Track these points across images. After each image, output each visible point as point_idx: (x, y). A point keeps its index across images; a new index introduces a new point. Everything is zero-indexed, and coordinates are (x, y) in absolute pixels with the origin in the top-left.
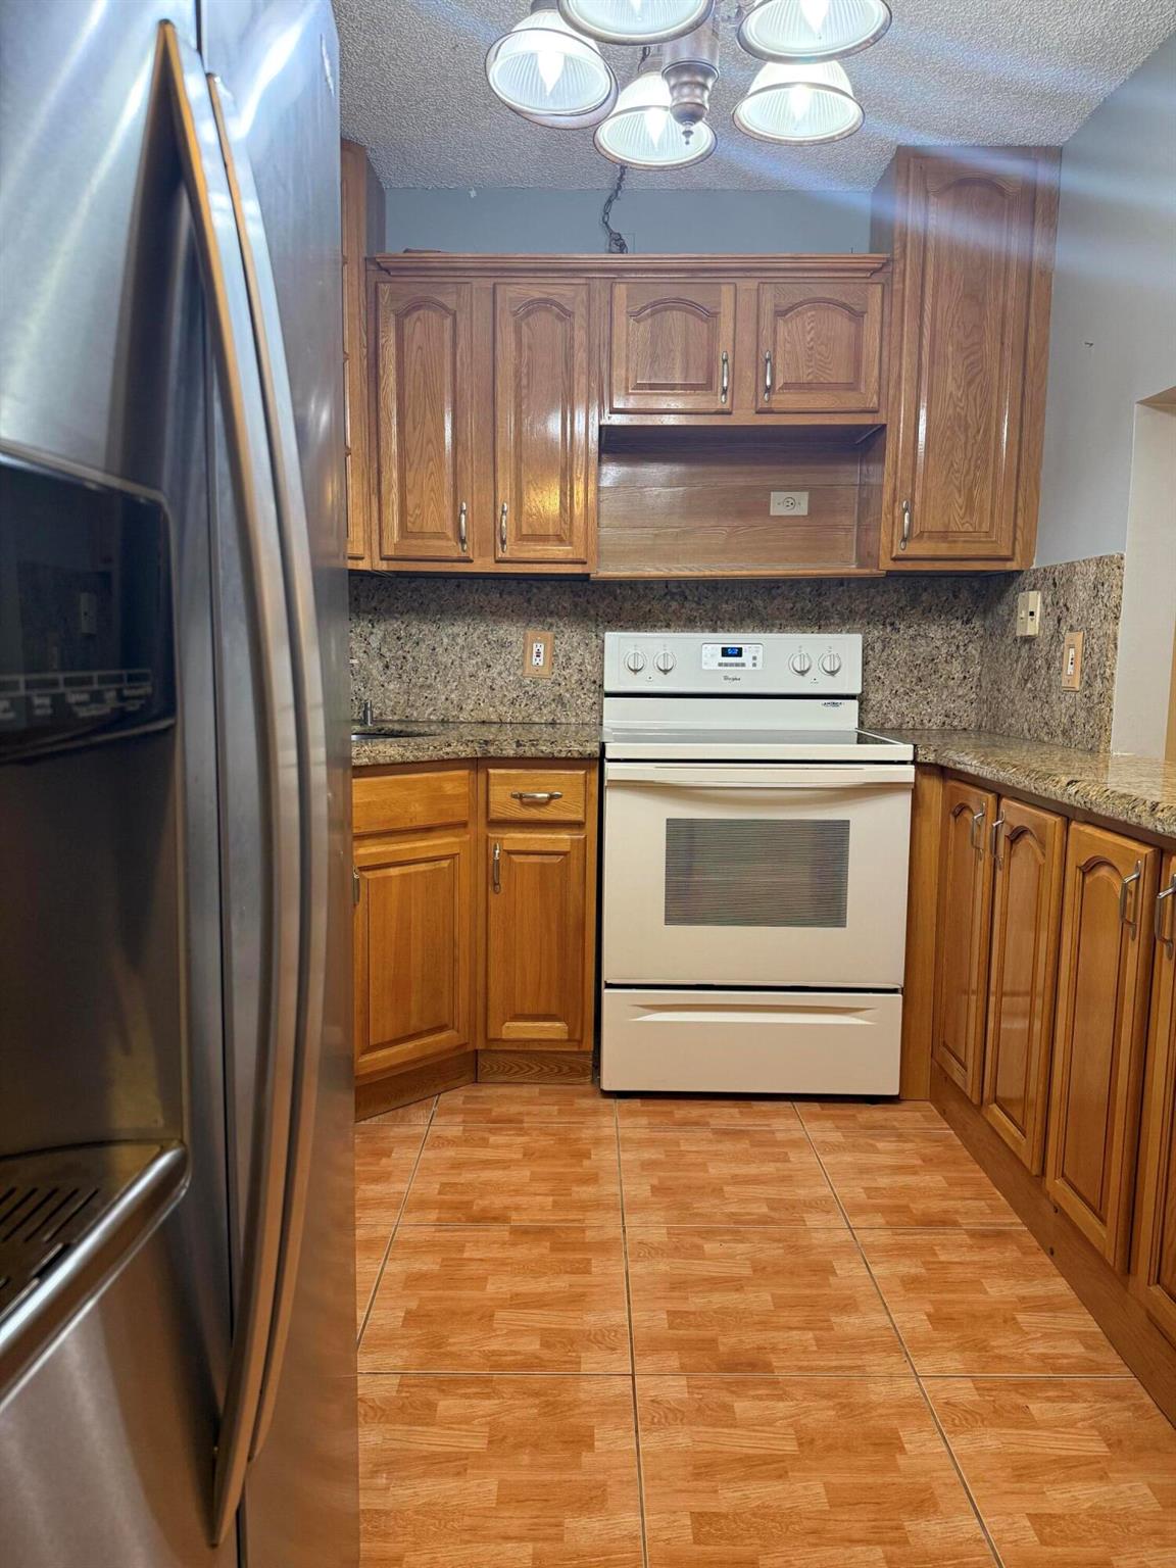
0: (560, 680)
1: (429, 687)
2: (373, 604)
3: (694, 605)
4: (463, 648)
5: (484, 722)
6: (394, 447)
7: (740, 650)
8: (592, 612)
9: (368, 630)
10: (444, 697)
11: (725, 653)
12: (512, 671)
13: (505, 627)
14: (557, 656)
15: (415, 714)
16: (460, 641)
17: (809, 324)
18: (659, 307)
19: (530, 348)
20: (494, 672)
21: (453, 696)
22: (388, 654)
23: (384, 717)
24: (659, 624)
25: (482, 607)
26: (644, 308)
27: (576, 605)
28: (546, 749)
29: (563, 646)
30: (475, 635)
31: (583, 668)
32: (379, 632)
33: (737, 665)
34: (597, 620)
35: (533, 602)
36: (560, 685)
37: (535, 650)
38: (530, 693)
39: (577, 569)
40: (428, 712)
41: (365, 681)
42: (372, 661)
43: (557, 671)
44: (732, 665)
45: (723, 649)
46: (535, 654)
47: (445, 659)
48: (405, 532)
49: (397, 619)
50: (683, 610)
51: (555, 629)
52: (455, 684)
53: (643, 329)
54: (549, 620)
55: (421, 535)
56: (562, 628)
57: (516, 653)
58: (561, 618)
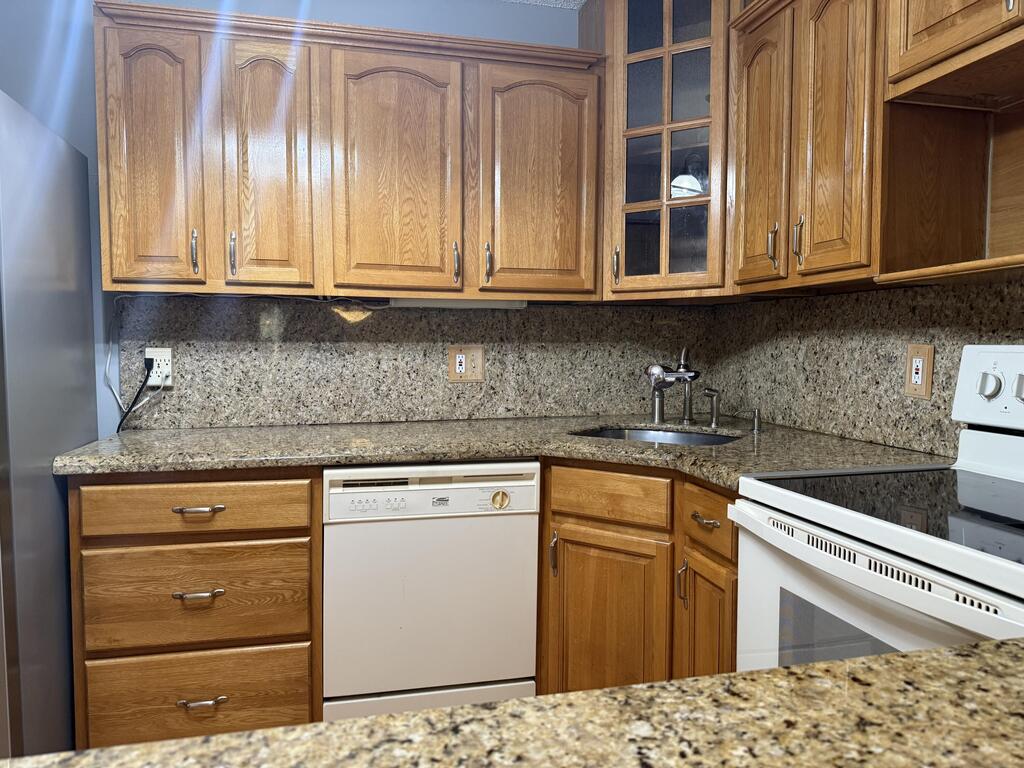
0: (940, 402)
1: (834, 400)
4: (858, 363)
5: (871, 442)
9: (797, 346)
10: (842, 412)
12: (896, 389)
13: (892, 341)
14: (937, 373)
15: (823, 427)
16: (856, 355)
20: (882, 389)
21: (849, 412)
22: (808, 368)
25: (874, 320)
29: (944, 362)
30: (868, 350)
32: (804, 347)
34: (980, 330)
35: (917, 312)
36: (939, 408)
37: (914, 367)
38: (912, 416)
39: (861, 274)
40: (831, 426)
41: (794, 391)
42: (798, 374)
43: (937, 392)
46: (914, 371)
47: (845, 374)
49: (815, 335)
51: (936, 342)
52: (852, 399)
54: (931, 331)
55: (754, 258)
56: (943, 341)
57: (900, 370)
58: (943, 327)
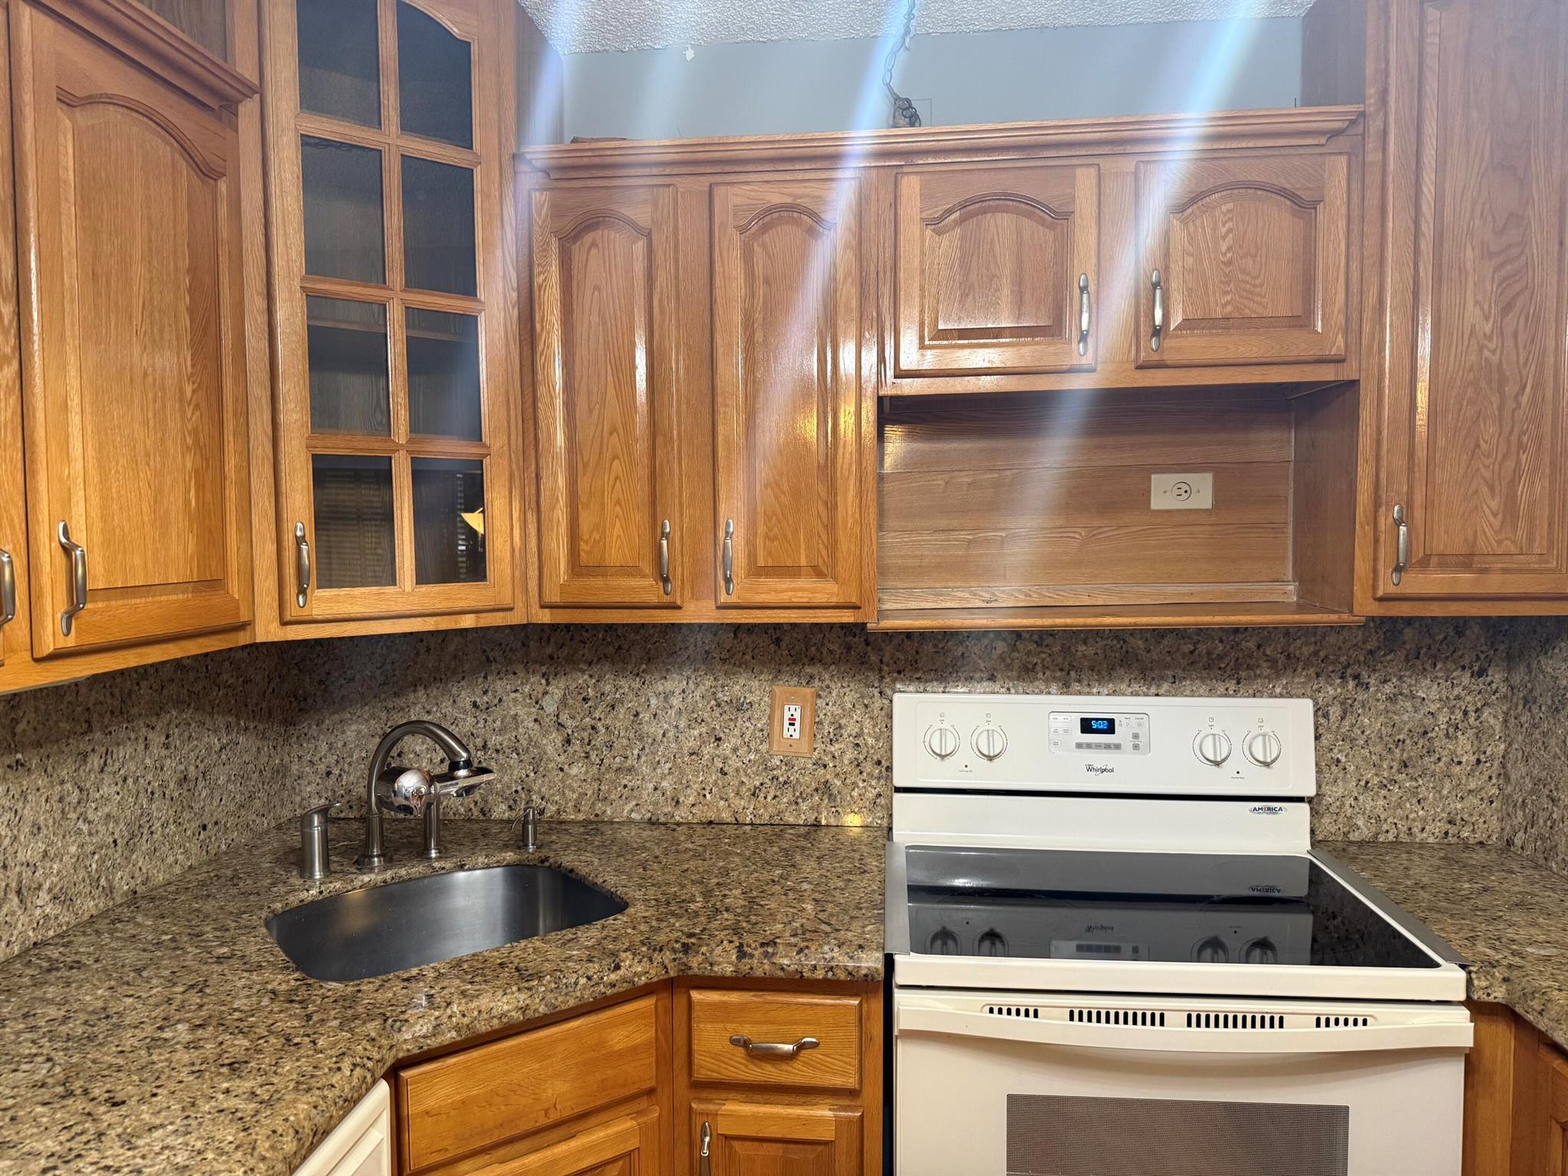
0: (827, 759)
1: (631, 769)
2: (549, 651)
3: (1032, 647)
4: (680, 712)
5: (711, 822)
6: (560, 439)
7: (1111, 722)
8: (874, 658)
9: (541, 689)
10: (651, 786)
11: (1087, 726)
12: (753, 745)
13: (742, 681)
14: (820, 723)
15: (609, 812)
16: (676, 701)
17: (1224, 225)
18: (973, 209)
19: (767, 281)
20: (726, 747)
21: (665, 784)
22: (569, 723)
23: (563, 816)
24: (977, 675)
25: (707, 652)
26: (950, 211)
27: (849, 648)
28: (787, 960)
29: (829, 708)
30: (698, 694)
31: (860, 741)
32: (556, 690)
33: (1108, 746)
34: (880, 670)
35: (783, 644)
36: (825, 766)
37: (787, 715)
38: (781, 779)
39: (847, 617)
40: (628, 808)
41: (536, 764)
42: (545, 733)
43: (819, 746)
44: (1098, 746)
45: (1083, 720)
46: (786, 723)
47: (654, 729)
48: (576, 567)
49: (583, 672)
50: (1016, 654)
51: (817, 683)
52: (668, 765)
53: (947, 245)
54: (808, 670)
55: (600, 570)
56: (827, 682)
57: (759, 719)
58: (826, 666)
